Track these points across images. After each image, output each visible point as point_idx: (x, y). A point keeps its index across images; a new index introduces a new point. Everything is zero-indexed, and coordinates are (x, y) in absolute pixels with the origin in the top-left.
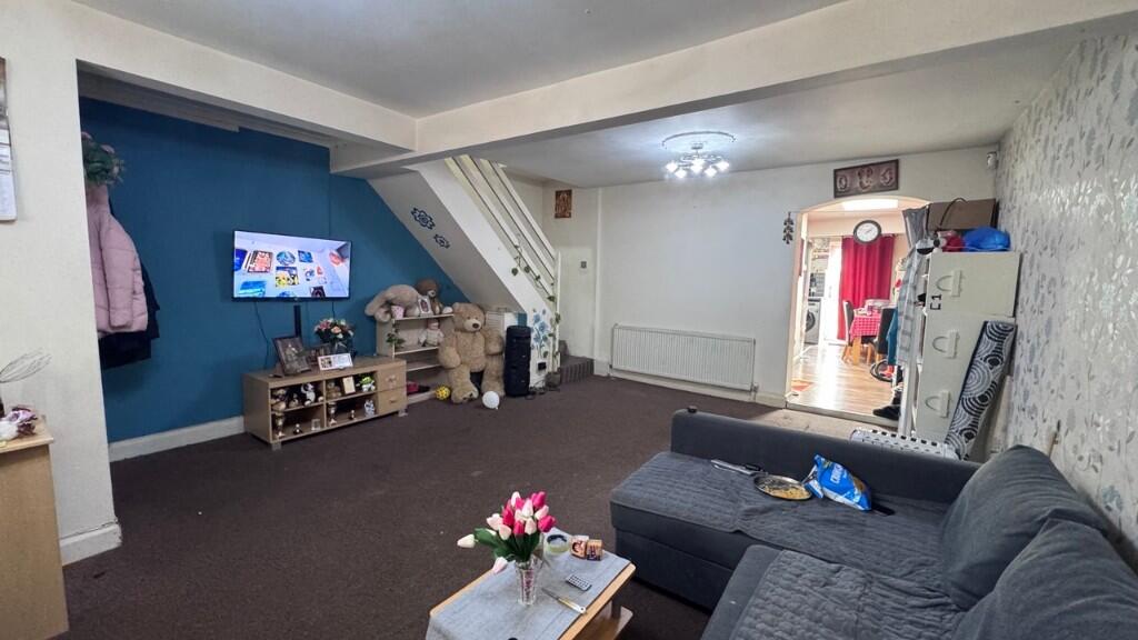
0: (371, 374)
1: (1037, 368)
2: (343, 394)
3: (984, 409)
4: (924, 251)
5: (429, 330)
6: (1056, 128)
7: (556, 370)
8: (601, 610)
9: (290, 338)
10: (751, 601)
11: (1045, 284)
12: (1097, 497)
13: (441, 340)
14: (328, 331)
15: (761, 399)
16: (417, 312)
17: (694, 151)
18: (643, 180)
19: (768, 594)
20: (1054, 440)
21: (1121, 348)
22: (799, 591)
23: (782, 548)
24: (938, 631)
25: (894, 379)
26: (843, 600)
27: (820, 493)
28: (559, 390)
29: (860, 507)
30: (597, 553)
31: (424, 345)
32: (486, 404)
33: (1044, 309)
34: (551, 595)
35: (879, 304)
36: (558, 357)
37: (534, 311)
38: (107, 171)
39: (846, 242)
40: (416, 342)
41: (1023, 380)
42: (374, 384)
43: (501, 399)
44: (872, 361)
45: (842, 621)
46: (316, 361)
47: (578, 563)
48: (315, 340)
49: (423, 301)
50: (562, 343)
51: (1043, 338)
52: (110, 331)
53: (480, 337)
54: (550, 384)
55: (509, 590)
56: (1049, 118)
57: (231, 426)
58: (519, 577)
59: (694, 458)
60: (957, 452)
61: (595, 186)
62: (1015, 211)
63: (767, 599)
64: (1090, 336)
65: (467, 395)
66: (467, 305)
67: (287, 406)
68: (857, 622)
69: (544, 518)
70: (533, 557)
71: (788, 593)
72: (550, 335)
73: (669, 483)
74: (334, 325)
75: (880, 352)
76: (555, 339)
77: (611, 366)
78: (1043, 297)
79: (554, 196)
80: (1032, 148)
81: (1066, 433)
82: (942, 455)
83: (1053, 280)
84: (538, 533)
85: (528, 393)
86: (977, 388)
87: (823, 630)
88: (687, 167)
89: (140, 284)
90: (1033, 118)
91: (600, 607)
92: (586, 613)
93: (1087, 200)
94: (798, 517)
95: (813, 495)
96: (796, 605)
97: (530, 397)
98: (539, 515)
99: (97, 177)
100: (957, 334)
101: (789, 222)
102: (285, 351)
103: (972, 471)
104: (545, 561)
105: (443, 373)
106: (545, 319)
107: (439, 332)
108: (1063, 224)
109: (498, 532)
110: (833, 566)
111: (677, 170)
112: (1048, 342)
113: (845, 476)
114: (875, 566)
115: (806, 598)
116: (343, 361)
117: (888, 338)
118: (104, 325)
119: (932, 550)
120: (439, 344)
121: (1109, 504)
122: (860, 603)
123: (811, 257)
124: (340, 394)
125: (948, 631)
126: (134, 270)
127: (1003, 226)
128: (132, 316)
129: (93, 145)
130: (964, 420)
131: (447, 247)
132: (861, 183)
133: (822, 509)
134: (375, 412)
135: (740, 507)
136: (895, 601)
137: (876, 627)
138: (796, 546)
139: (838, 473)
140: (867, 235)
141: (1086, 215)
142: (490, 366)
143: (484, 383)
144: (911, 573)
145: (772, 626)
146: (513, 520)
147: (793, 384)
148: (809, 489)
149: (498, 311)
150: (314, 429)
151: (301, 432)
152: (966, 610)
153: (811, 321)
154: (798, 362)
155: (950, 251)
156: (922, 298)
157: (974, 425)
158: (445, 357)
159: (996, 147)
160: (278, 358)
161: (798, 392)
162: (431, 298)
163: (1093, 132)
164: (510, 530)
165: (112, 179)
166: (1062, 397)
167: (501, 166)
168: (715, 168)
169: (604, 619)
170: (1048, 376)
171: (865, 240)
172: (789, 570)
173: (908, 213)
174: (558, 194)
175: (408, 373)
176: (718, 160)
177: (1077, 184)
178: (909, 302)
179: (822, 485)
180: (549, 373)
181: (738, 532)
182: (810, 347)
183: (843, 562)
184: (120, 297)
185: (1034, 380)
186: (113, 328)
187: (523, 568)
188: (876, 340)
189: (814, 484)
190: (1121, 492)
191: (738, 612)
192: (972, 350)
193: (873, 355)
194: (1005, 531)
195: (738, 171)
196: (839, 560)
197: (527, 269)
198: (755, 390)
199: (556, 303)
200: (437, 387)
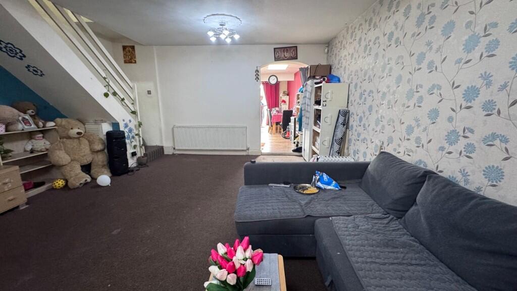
1: (364, 124)
3: (342, 142)
4: (317, 83)
5: (33, 140)
6: (366, 34)
7: (143, 155)
10: (345, 249)
11: (366, 93)
13: (48, 147)
15: (251, 153)
16: (20, 126)
22: (355, 235)
26: (369, 231)
27: (322, 187)
28: (148, 166)
29: (337, 189)
31: (31, 152)
32: (101, 184)
33: (366, 102)
36: (143, 147)
37: (124, 120)
39: (265, 84)
41: (356, 130)
49: (24, 118)
51: (367, 113)
54: (140, 163)
56: (361, 31)
65: (83, 181)
66: (67, 119)
71: (353, 238)
72: (136, 135)
73: (260, 202)
76: (140, 137)
77: (174, 149)
78: (365, 98)
79: (121, 49)
80: (351, 43)
81: (388, 145)
83: (371, 92)
86: (339, 135)
87: (378, 249)
88: (217, 36)
90: (350, 32)
95: (320, 189)
96: (360, 242)
97: (129, 174)
100: (331, 115)
101: (257, 71)
105: (56, 170)
106: (131, 125)
112: (370, 114)
113: (328, 177)
120: (47, 150)
130: (336, 147)
131: (42, 76)
132: (284, 55)
133: (325, 194)
135: (300, 204)
136: (381, 224)
139: (325, 177)
140: (273, 81)
142: (96, 159)
143: (94, 171)
145: (363, 257)
149: (97, 122)
156: (318, 102)
157: (340, 149)
158: (56, 159)
159: (328, 44)
162: (31, 116)
163: (392, 33)
166: (383, 133)
170: (372, 127)
172: (342, 226)
173: (301, 69)
174: (124, 48)
175: (22, 175)
176: (234, 33)
179: (322, 184)
180: (139, 158)
181: (308, 216)
183: (353, 214)
185: (364, 129)
188: (281, 123)
189: (319, 184)
192: (336, 121)
197: (115, 94)
198: (248, 149)
199: (137, 115)
200: (52, 180)
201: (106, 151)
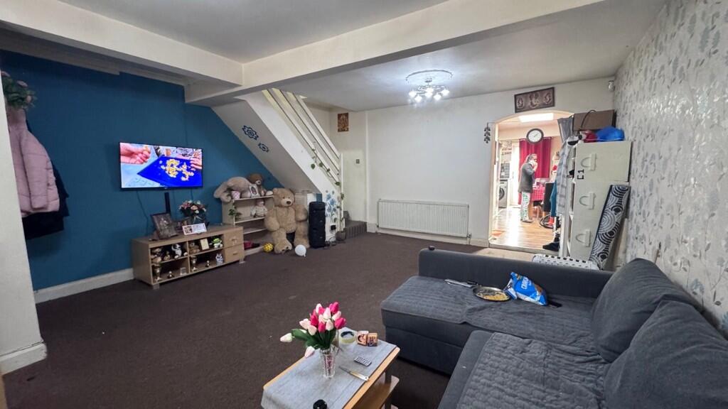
0: (220, 237)
1: (644, 211)
2: (201, 250)
3: (612, 239)
4: (572, 143)
6: (652, 60)
7: (342, 230)
8: (378, 378)
9: (163, 214)
10: (476, 366)
11: (648, 159)
12: (687, 286)
13: (266, 213)
14: (189, 209)
15: (473, 242)
16: (249, 194)
17: (427, 84)
18: (394, 104)
19: (487, 360)
20: (658, 255)
21: (700, 193)
22: (505, 357)
23: (493, 332)
24: (595, 376)
25: (555, 226)
26: (534, 361)
27: (515, 296)
28: (345, 243)
29: (541, 304)
30: (375, 341)
31: (255, 217)
32: (298, 254)
33: (648, 175)
34: (345, 370)
35: (543, 181)
36: (344, 221)
37: (327, 192)
38: (23, 99)
39: (522, 143)
40: (249, 215)
41: (635, 221)
42: (222, 243)
43: (307, 249)
44: (540, 216)
45: (534, 375)
46: (182, 229)
47: (362, 349)
48: (180, 215)
49: (252, 187)
50: (346, 213)
51: (648, 192)
52: (32, 212)
53: (292, 210)
54: (339, 239)
55: (317, 369)
56: (647, 55)
57: (125, 275)
58: (323, 360)
59: (435, 279)
60: (598, 266)
61: (363, 110)
62: (627, 116)
63: (485, 364)
64: (679, 188)
65: (285, 248)
66: (282, 189)
67: (163, 260)
68: (544, 374)
69: (338, 320)
70: (332, 346)
71: (499, 359)
72: (338, 207)
73: (419, 295)
74: (193, 204)
75: (545, 211)
76: (341, 210)
77: (378, 226)
78: (647, 168)
79: (337, 117)
80: (637, 75)
81: (665, 250)
82: (589, 268)
83: (653, 157)
84: (334, 330)
85: (325, 245)
86: (607, 227)
87: (523, 381)
88: (422, 94)
89: (52, 179)
90: (637, 56)
91: (378, 376)
92: (368, 380)
93: (674, 104)
94: (503, 312)
95: (511, 297)
96: (504, 366)
97: (325, 248)
98: (335, 317)
99: (15, 103)
100: (594, 194)
101: (488, 129)
102: (159, 223)
103: (608, 277)
104: (340, 349)
105: (268, 235)
106: (334, 197)
107: (264, 207)
108: (658, 120)
109: (307, 330)
110: (527, 341)
111: (416, 96)
112: (651, 194)
113: (530, 284)
114: (552, 339)
115: (510, 361)
116: (200, 228)
117: (551, 200)
118: (27, 208)
119: (587, 327)
120: (265, 216)
121: (694, 290)
122: (546, 362)
123: (501, 153)
124: (199, 250)
125: (600, 376)
126: (48, 169)
127: (620, 125)
128: (48, 201)
129: (11, 80)
130: (600, 247)
131: (268, 151)
132: (532, 103)
133: (516, 306)
134: (224, 261)
135: (465, 307)
136: (567, 360)
137: (556, 376)
138: (502, 329)
139: (525, 283)
140: (535, 137)
141: (674, 112)
142: (299, 228)
143: (295, 240)
144: (575, 341)
145: (491, 380)
146: (318, 322)
147: (493, 232)
148: (508, 294)
149: (304, 193)
150: (182, 275)
151: (173, 276)
152: (611, 362)
153: (502, 193)
154: (495, 219)
155: (589, 142)
156: (572, 173)
157: (606, 251)
158: (269, 224)
159: (614, 77)
160: (154, 228)
161: (496, 237)
162: (258, 185)
163: (677, 60)
164: (315, 328)
165: (27, 104)
166: (661, 228)
167: (302, 97)
168: (440, 94)
169: (380, 384)
170: (652, 216)
171: (533, 141)
172: (499, 344)
173: (561, 121)
174: (339, 116)
175: (245, 235)
176: (442, 89)
177: (667, 94)
178: (564, 176)
179: (515, 290)
180: (338, 232)
181: (465, 323)
182: (502, 210)
183: (533, 338)
184: (38, 188)
185: (643, 219)
186: (35, 209)
187: (325, 353)
188: (542, 203)
189: (511, 291)
190: (703, 282)
191: (468, 373)
192: (603, 204)
193: (540, 213)
194: (633, 311)
195: (454, 98)
196: (529, 337)
197: (321, 165)
198: (470, 236)
199: (341, 187)
200: (264, 244)
201: (308, 221)
